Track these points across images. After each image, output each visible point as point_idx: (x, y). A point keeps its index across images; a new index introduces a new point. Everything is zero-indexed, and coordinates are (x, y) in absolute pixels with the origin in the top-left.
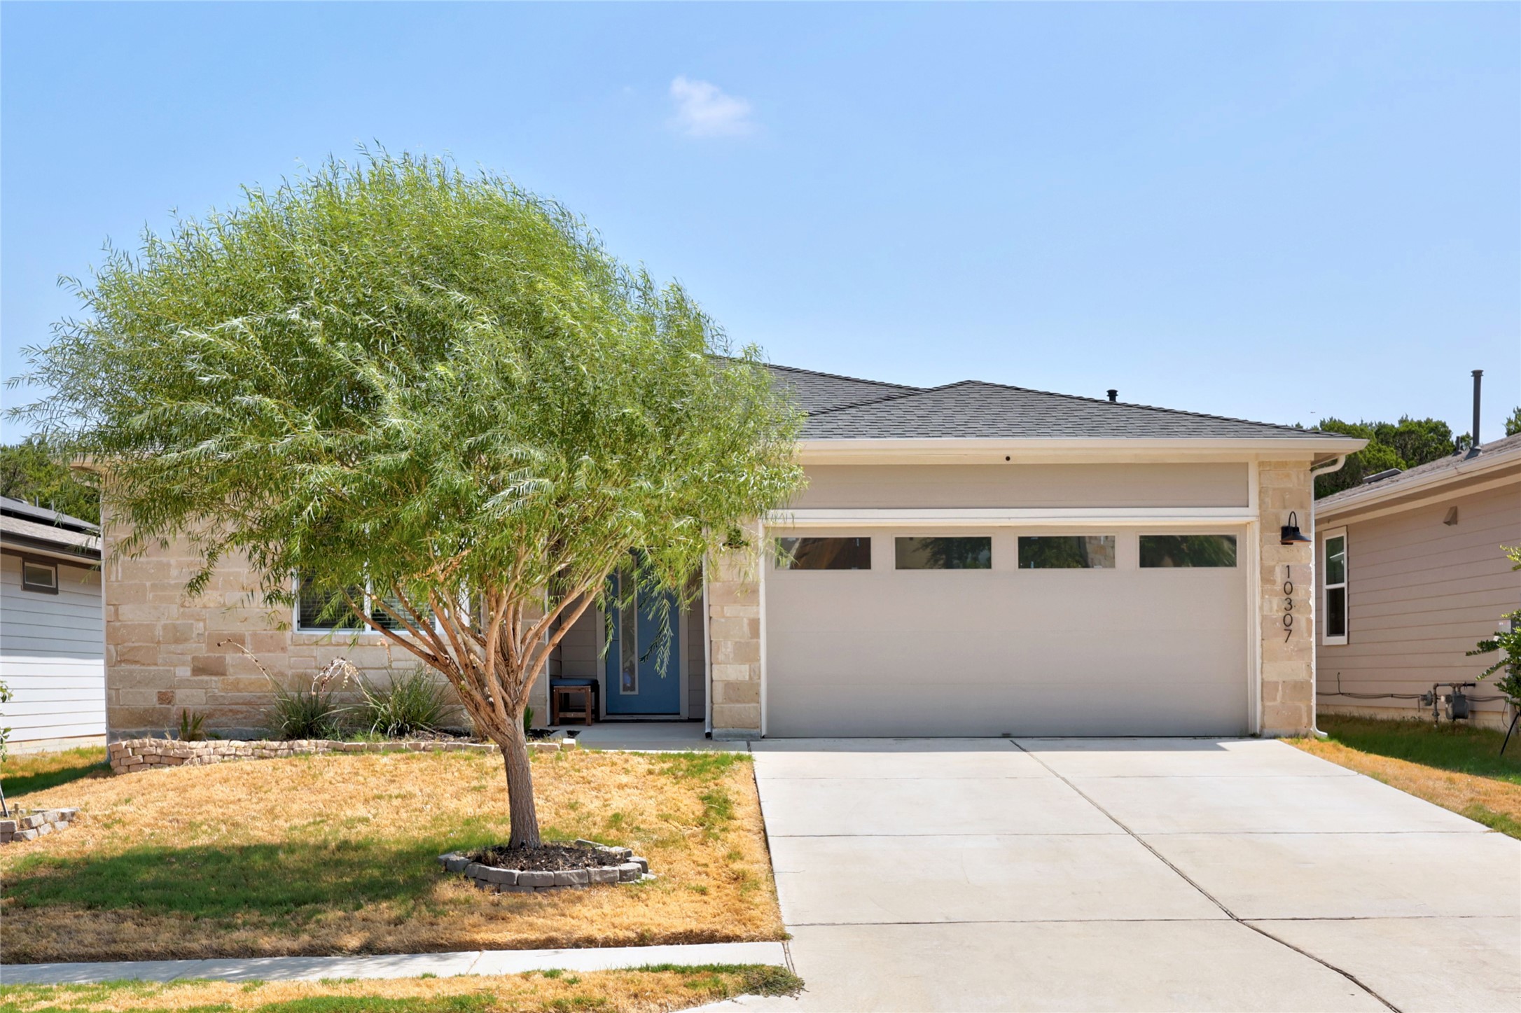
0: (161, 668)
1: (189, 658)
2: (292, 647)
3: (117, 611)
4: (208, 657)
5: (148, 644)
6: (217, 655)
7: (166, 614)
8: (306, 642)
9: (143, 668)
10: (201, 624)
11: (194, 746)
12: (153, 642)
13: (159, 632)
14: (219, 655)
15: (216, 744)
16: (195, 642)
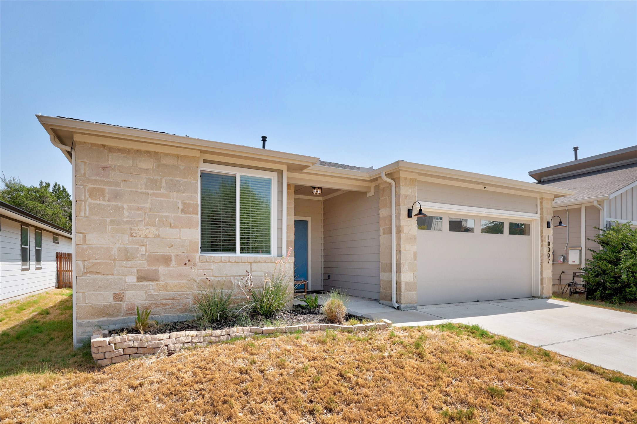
0: (116, 277)
1: (135, 270)
2: (199, 264)
3: (85, 237)
4: (148, 270)
5: (107, 261)
6: (154, 268)
7: (120, 241)
8: (208, 260)
9: (103, 277)
10: (144, 248)
11: (161, 338)
12: (110, 260)
13: (115, 253)
14: (155, 268)
15: (176, 335)
16: (140, 260)
